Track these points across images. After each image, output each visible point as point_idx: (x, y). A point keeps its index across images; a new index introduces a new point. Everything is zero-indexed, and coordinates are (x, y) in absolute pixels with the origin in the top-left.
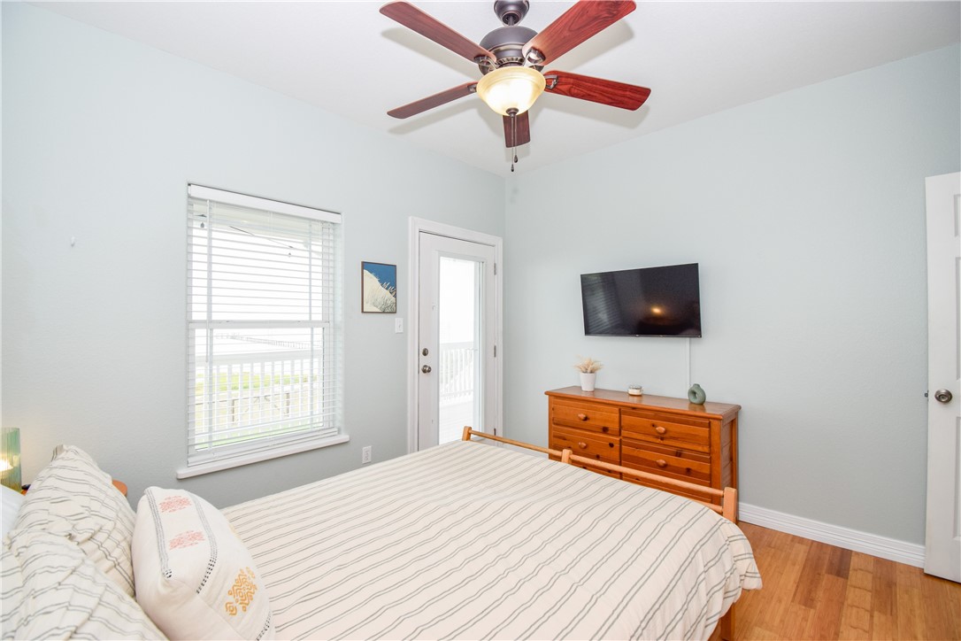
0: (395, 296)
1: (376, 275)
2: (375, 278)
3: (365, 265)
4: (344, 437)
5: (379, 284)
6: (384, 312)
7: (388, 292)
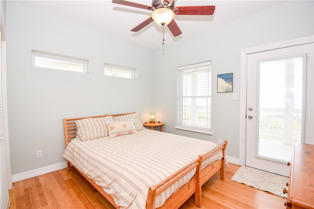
0: (232, 85)
1: (223, 79)
2: (222, 80)
3: (219, 76)
4: (211, 133)
5: (224, 82)
6: (226, 92)
7: (228, 84)
